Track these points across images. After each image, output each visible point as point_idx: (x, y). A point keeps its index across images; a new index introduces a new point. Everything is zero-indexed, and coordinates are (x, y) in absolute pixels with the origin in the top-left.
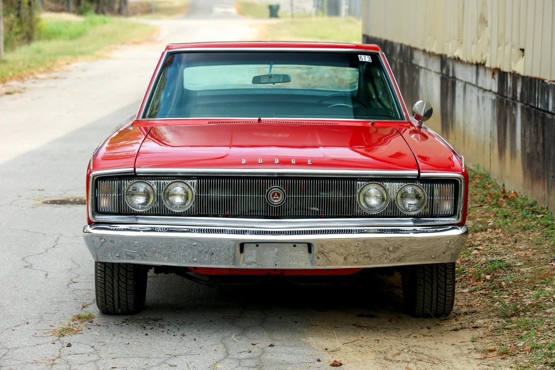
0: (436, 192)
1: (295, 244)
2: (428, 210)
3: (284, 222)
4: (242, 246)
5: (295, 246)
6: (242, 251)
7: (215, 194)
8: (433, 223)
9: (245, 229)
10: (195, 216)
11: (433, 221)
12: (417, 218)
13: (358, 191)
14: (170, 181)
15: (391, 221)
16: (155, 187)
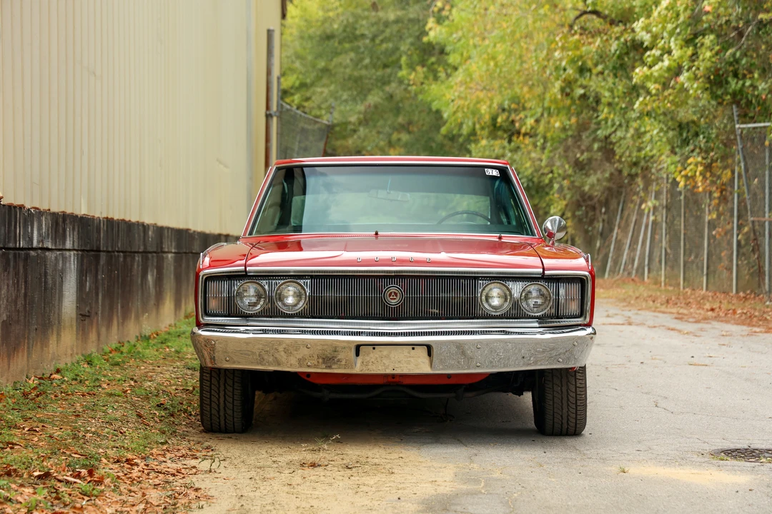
0: (562, 291)
1: (413, 346)
2: (553, 311)
3: (402, 323)
4: (358, 348)
5: (413, 349)
6: (357, 354)
7: (330, 294)
8: (558, 324)
9: (361, 330)
10: (308, 318)
11: (559, 322)
12: (541, 319)
13: (480, 290)
14: (282, 281)
15: (515, 322)
16: (266, 287)
